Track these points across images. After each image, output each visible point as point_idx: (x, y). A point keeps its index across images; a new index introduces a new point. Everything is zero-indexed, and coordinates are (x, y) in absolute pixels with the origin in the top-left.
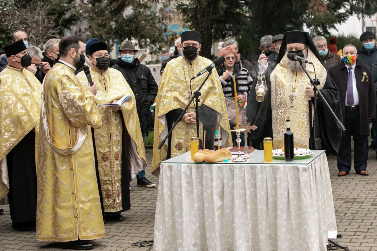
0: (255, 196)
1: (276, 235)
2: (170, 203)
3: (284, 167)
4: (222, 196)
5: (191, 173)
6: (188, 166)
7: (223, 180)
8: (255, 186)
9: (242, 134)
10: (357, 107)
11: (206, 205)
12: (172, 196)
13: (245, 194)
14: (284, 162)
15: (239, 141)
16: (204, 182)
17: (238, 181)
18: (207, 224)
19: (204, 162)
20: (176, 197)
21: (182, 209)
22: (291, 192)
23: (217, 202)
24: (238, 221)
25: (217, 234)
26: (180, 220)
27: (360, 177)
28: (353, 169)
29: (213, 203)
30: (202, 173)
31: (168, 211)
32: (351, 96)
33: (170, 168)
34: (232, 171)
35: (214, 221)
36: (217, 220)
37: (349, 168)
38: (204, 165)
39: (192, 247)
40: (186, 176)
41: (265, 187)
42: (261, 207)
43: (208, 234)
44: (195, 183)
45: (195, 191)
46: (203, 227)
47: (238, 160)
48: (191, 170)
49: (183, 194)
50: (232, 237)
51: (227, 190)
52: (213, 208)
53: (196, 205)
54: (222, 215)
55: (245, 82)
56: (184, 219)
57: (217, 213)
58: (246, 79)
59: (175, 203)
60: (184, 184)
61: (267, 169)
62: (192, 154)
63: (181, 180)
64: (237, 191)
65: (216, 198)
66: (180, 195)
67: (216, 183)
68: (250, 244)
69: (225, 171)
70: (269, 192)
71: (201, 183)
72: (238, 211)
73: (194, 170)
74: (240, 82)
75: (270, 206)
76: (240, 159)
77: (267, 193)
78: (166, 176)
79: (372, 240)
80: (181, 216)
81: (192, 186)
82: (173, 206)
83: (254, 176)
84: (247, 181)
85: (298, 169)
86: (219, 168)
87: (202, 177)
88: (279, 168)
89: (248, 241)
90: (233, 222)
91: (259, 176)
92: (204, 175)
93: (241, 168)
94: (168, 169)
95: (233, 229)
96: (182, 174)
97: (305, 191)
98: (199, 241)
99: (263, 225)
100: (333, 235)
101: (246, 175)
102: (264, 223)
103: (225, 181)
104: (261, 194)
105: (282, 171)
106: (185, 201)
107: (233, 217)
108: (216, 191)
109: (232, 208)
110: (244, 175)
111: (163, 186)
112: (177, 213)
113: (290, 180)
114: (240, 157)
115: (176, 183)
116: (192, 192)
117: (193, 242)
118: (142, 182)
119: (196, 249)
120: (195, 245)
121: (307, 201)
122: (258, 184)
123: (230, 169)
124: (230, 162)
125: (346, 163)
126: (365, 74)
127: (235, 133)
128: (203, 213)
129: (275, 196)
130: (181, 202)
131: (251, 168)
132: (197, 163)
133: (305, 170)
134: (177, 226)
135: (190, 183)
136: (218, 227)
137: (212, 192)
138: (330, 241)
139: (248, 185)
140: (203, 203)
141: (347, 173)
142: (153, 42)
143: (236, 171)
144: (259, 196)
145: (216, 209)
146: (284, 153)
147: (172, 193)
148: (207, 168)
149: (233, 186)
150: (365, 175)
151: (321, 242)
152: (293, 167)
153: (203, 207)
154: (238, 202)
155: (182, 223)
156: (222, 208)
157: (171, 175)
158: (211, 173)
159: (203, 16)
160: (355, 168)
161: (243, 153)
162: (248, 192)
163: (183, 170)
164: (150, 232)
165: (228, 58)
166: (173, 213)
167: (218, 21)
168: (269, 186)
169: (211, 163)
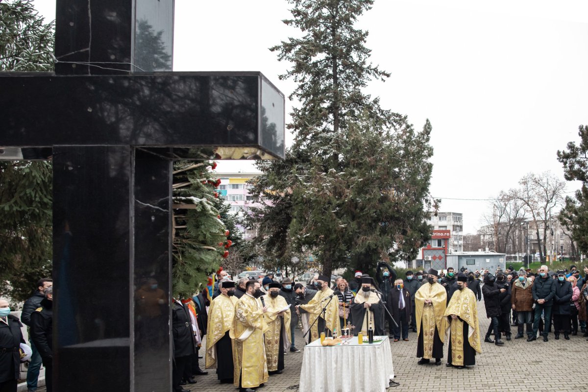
0: (354, 362)
1: (364, 381)
2: (309, 367)
4: (336, 362)
6: (319, 348)
8: (353, 356)
9: (348, 331)
10: (405, 308)
11: (328, 367)
13: (348, 360)
14: (368, 344)
15: (346, 334)
16: (327, 356)
17: (345, 354)
18: (328, 377)
19: (327, 346)
20: (312, 363)
21: (315, 370)
23: (334, 365)
24: (344, 375)
25: (333, 382)
26: (314, 375)
27: (405, 342)
28: (401, 338)
29: (331, 366)
30: (326, 351)
31: (307, 371)
32: (401, 304)
33: (310, 349)
34: (342, 350)
35: (332, 375)
36: (333, 374)
37: (400, 337)
39: (320, 389)
40: (318, 353)
41: (359, 357)
42: (357, 367)
43: (328, 382)
44: (322, 356)
45: (323, 360)
46: (326, 379)
47: (345, 344)
48: (320, 350)
49: (316, 362)
50: (341, 383)
51: (339, 359)
52: (331, 369)
53: (323, 367)
54: (336, 372)
55: (350, 297)
56: (316, 375)
57: (334, 371)
58: (350, 295)
59: (311, 367)
60: (317, 357)
61: (360, 349)
62: (322, 341)
63: (315, 355)
64: (344, 359)
65: (333, 363)
66: (315, 362)
67: (334, 355)
68: (350, 386)
69: (338, 350)
71: (326, 356)
72: (345, 370)
73: (322, 350)
74: (347, 297)
75: (361, 366)
76: (346, 343)
77: (360, 360)
79: (411, 378)
80: (315, 374)
81: (321, 358)
82: (310, 369)
83: (353, 352)
84: (349, 354)
86: (335, 348)
89: (349, 384)
90: (342, 375)
91: (356, 352)
92: (328, 352)
93: (346, 348)
94: (308, 350)
95: (342, 379)
96: (316, 352)
97: (379, 358)
98: (323, 386)
99: (357, 376)
100: (392, 377)
101: (349, 351)
103: (338, 355)
104: (356, 361)
105: (367, 349)
106: (317, 366)
107: (342, 372)
108: (333, 360)
109: (341, 368)
111: (305, 358)
112: (312, 372)
113: (371, 353)
115: (312, 357)
116: (321, 361)
117: (321, 386)
118: (293, 350)
119: (322, 390)
120: (321, 388)
121: (379, 363)
122: (355, 356)
123: (341, 348)
124: (341, 345)
125: (398, 335)
126: (407, 292)
127: (344, 330)
128: (326, 371)
130: (315, 366)
131: (352, 348)
132: (324, 346)
133: (378, 348)
134: (312, 379)
135: (320, 357)
136: (334, 378)
137: (331, 360)
138: (390, 380)
139: (350, 356)
140: (326, 366)
141: (399, 340)
142: (300, 269)
143: (344, 350)
144: (355, 362)
145: (333, 369)
146: (368, 339)
147: (310, 362)
148: (329, 349)
149: (342, 357)
150: (407, 341)
151: (386, 382)
152: (373, 347)
153: (327, 368)
154: (345, 365)
155: (315, 377)
156: (336, 368)
158: (331, 351)
159: (327, 260)
160: (403, 337)
161: (347, 339)
162: (350, 360)
163: (316, 350)
164: (297, 380)
165: (341, 285)
166: (310, 372)
167: (335, 261)
168: (361, 356)
169: (331, 346)
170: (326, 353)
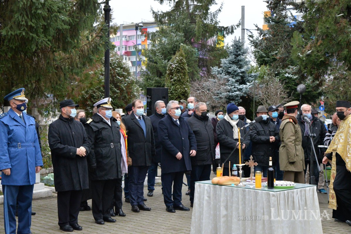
2: (199, 209)
3: (261, 192)
4: (227, 208)
5: (210, 190)
6: (209, 186)
7: (227, 197)
8: (245, 203)
11: (217, 213)
12: (200, 205)
16: (217, 198)
17: (235, 199)
19: (217, 184)
22: (265, 210)
23: (223, 212)
24: (234, 227)
30: (216, 191)
31: (197, 214)
33: (200, 186)
35: (220, 225)
38: (217, 186)
40: (208, 193)
41: (250, 205)
44: (212, 197)
45: (212, 203)
47: (239, 185)
48: (210, 188)
51: (229, 204)
53: (212, 212)
54: (226, 221)
57: (222, 220)
59: (201, 210)
60: (206, 198)
61: (252, 192)
63: (204, 195)
64: (234, 205)
65: (222, 209)
67: (222, 199)
69: (228, 191)
70: (253, 209)
72: (235, 220)
73: (212, 189)
77: (251, 209)
78: (197, 191)
81: (210, 200)
84: (240, 200)
85: (269, 194)
86: (225, 189)
87: (216, 194)
88: (259, 193)
90: (231, 227)
91: (247, 197)
93: (237, 190)
94: (198, 187)
96: (205, 191)
101: (240, 195)
102: (249, 230)
103: (228, 198)
105: (260, 195)
106: (205, 209)
108: (223, 204)
109: (231, 217)
110: (239, 195)
113: (265, 202)
114: (241, 183)
116: (210, 203)
122: (246, 202)
123: (232, 190)
124: (235, 186)
128: (216, 218)
129: (256, 212)
130: (203, 209)
131: (244, 191)
133: (274, 196)
135: (209, 197)
137: (220, 205)
139: (240, 203)
140: (216, 211)
143: (235, 192)
144: (247, 211)
145: (221, 216)
148: (219, 189)
149: (232, 202)
152: (267, 193)
154: (234, 214)
157: (200, 190)
158: (221, 192)
162: (241, 207)
163: (206, 188)
166: (200, 216)
168: (253, 204)
169: (221, 185)
170: (215, 194)
